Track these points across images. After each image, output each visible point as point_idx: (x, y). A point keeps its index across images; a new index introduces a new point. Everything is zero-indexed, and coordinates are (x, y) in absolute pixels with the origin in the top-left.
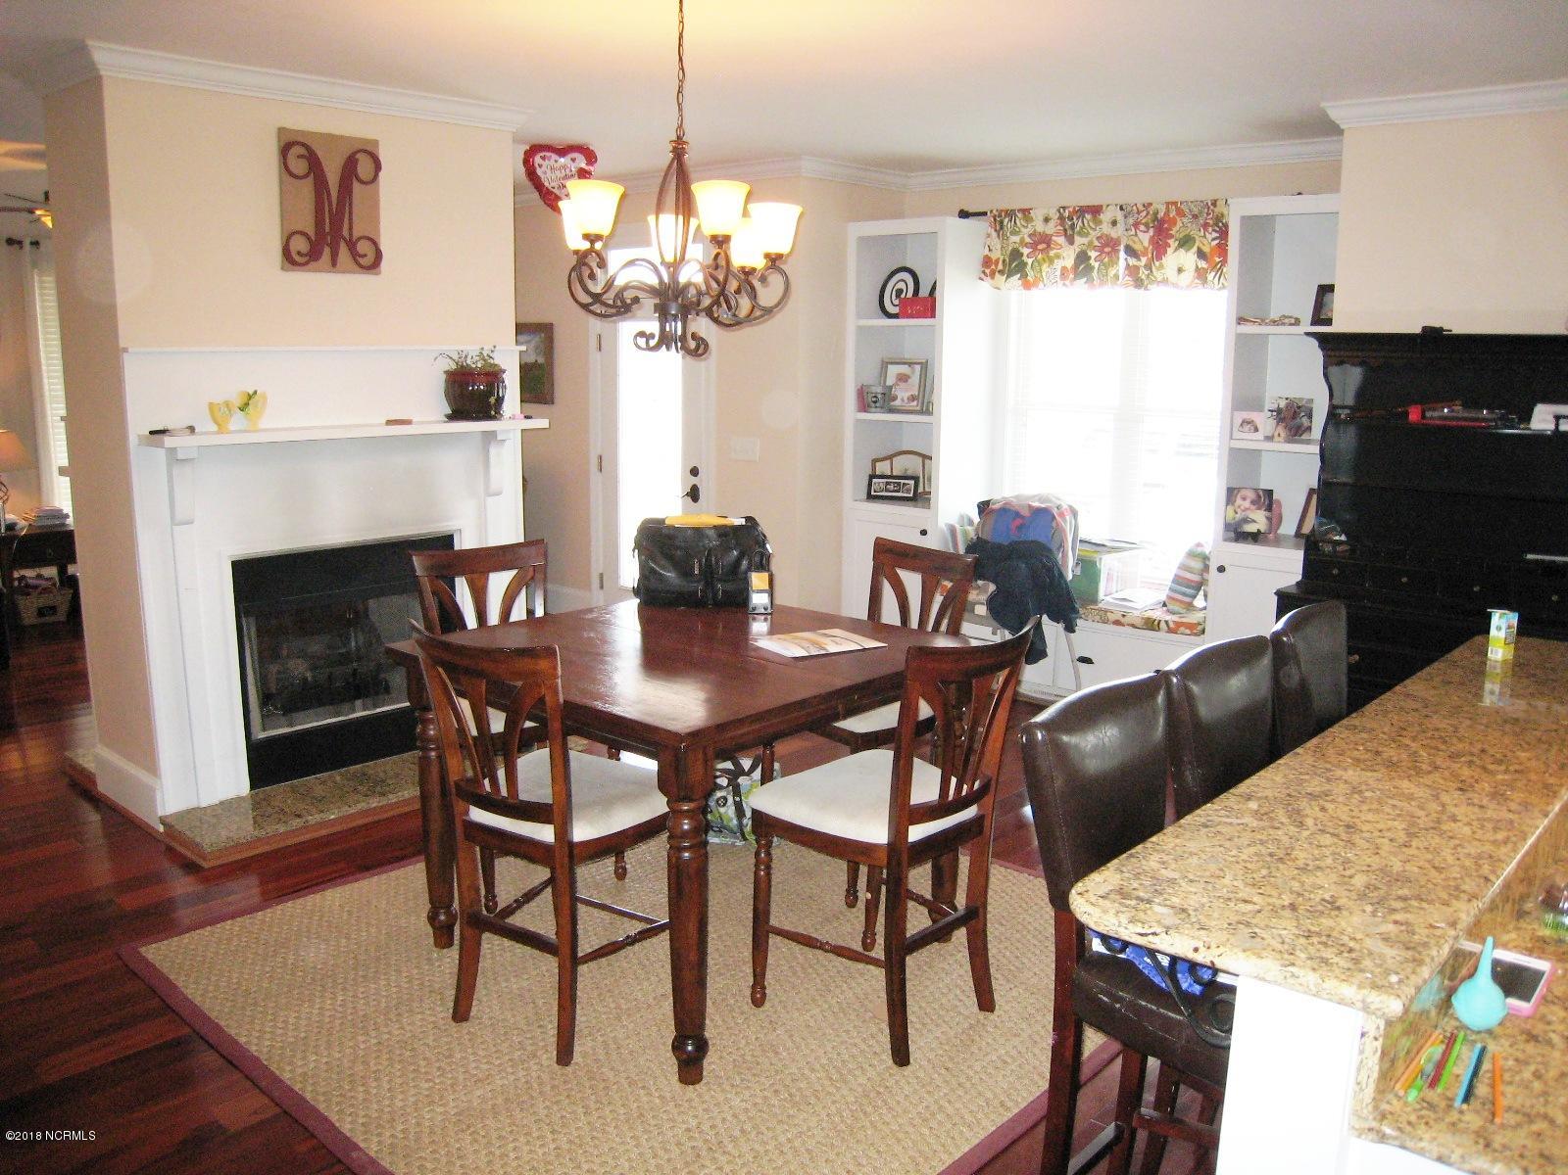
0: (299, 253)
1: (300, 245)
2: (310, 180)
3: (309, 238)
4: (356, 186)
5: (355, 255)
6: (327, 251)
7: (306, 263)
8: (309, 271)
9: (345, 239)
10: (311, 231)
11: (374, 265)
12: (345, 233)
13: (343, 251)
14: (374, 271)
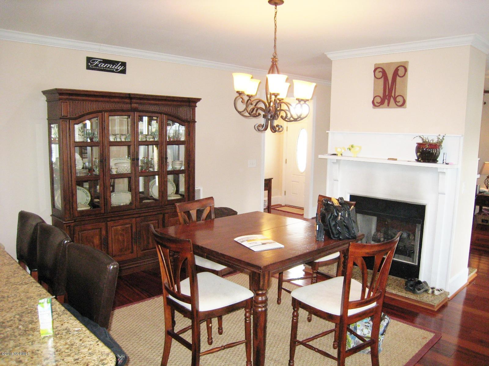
0: (377, 103)
1: (378, 100)
2: (383, 79)
3: (381, 98)
4: (398, 78)
5: (396, 101)
6: (386, 101)
7: (379, 106)
8: (380, 108)
9: (393, 97)
10: (382, 96)
11: (403, 104)
12: (393, 95)
13: (392, 100)
14: (403, 107)
